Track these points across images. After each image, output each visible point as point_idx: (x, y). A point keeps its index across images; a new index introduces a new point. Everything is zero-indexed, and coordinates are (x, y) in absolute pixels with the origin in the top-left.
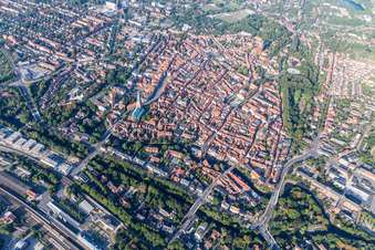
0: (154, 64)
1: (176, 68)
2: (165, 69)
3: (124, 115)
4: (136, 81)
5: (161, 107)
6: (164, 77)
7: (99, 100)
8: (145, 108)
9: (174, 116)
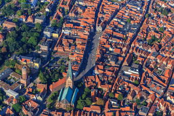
0: (72, 15)
1: (106, 17)
2: (91, 21)
3: (49, 101)
4: (52, 44)
5: (103, 83)
6: (92, 34)
7: (5, 80)
8: (78, 85)
9: (125, 94)
